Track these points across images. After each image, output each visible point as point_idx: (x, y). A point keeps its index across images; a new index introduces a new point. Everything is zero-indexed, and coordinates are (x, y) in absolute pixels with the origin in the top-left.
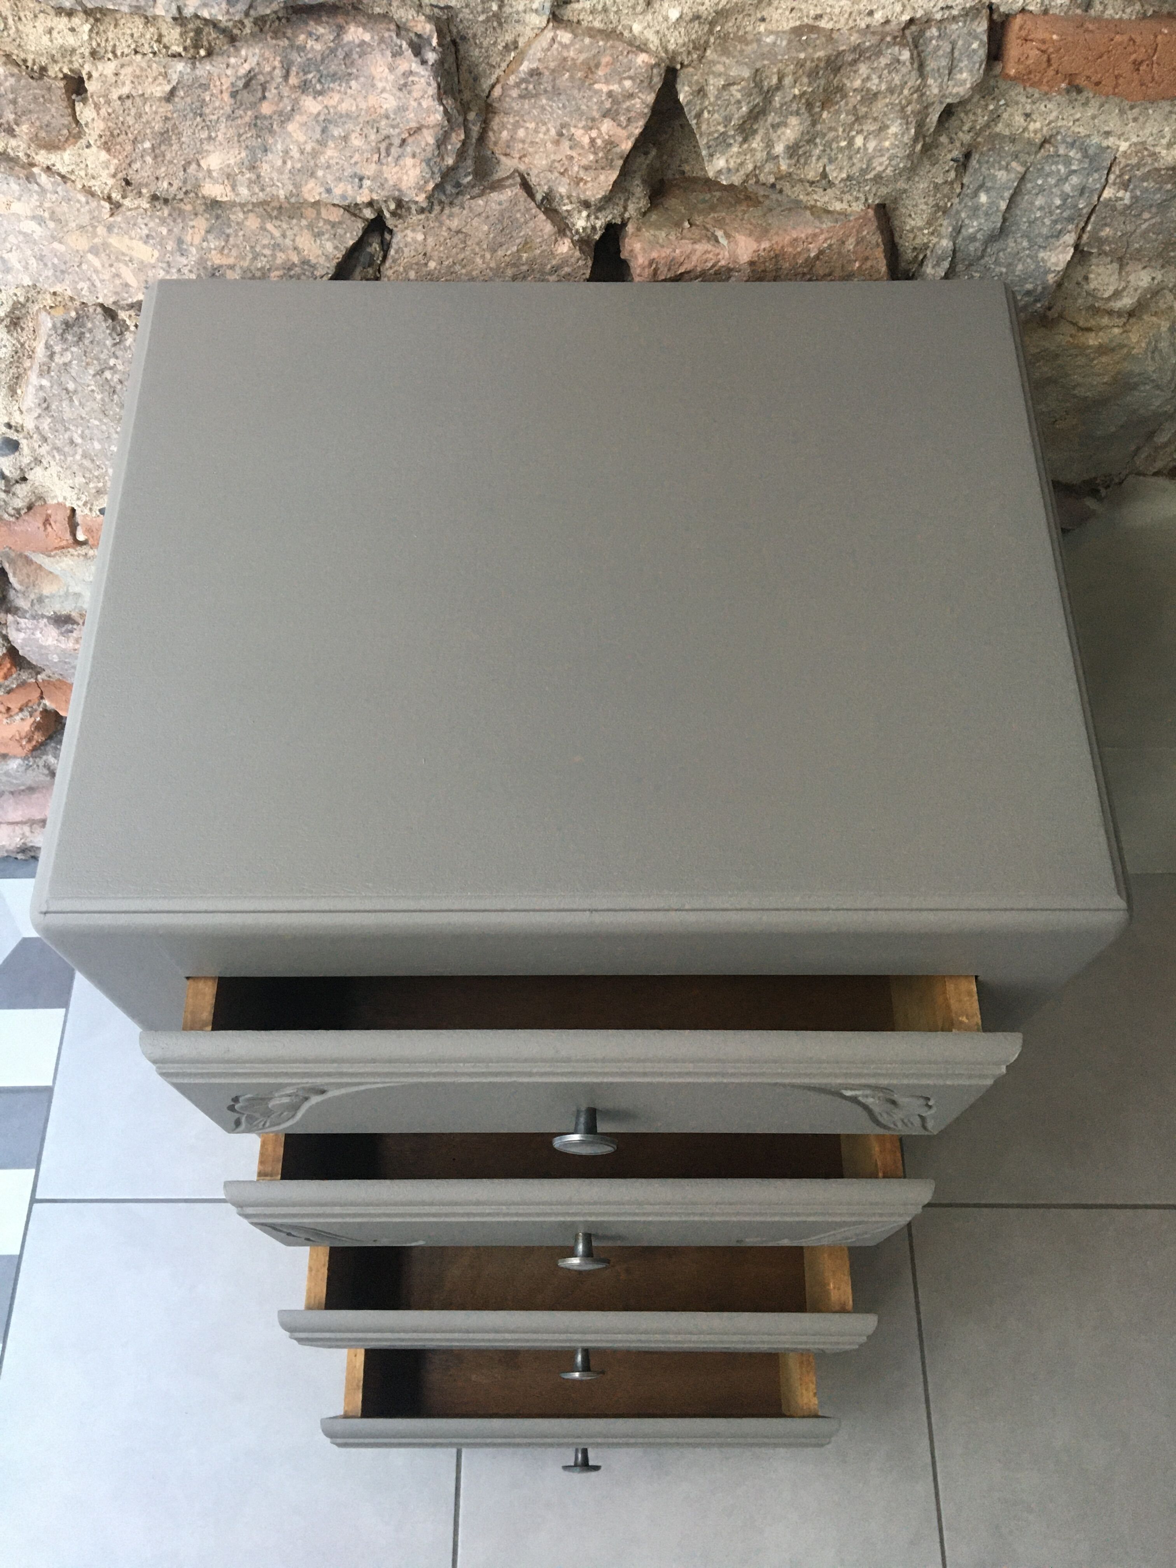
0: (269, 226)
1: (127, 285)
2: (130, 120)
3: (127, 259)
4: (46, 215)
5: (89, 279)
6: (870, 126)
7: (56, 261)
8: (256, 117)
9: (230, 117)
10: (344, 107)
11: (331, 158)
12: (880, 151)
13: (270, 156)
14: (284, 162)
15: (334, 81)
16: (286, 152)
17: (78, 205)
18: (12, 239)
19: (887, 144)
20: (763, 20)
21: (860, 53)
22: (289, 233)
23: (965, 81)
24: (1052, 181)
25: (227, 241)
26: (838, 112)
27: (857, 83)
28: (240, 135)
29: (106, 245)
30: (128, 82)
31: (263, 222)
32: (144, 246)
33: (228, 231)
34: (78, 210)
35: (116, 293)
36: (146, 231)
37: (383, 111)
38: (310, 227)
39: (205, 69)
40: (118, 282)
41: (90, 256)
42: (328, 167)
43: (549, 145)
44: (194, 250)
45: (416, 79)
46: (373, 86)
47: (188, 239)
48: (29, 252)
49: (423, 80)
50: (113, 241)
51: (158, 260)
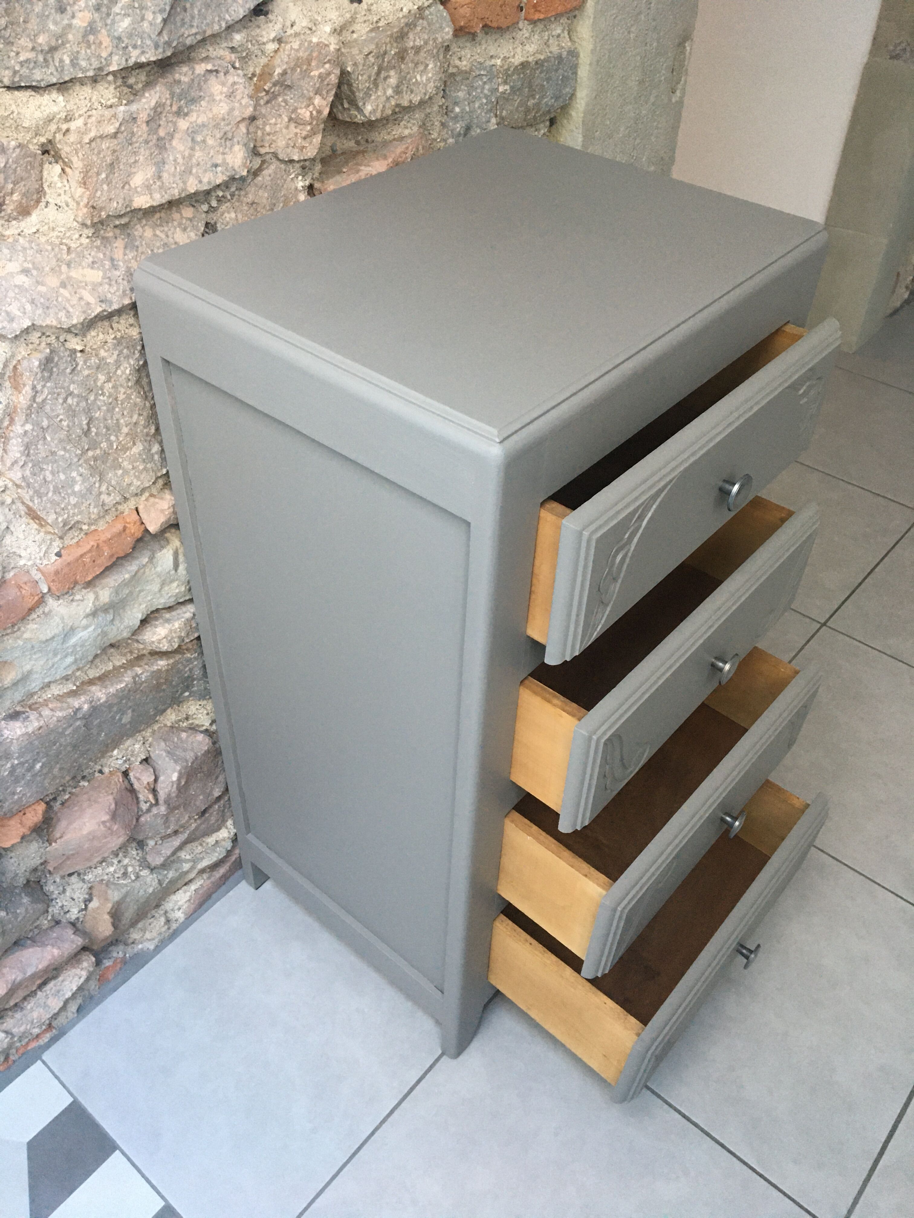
0: (158, 232)
1: (88, 304)
2: (95, 158)
3: (84, 284)
4: (30, 266)
5: (64, 308)
6: (421, 68)
7: (42, 300)
8: (158, 140)
9: (147, 142)
10: (199, 121)
11: (199, 157)
12: (428, 80)
13: (167, 166)
14: (176, 168)
15: (192, 104)
16: (175, 160)
17: (47, 253)
18: (11, 294)
19: (430, 75)
20: (353, 32)
21: (411, 25)
22: (170, 233)
23: (449, 32)
24: (479, 91)
25: (137, 251)
26: (407, 63)
27: (411, 44)
28: (151, 154)
29: (69, 278)
30: (93, 128)
31: (154, 231)
32: (92, 271)
33: (136, 244)
34: (48, 257)
35: (84, 312)
36: (91, 259)
37: (221, 116)
38: (180, 224)
39: (134, 107)
40: (83, 303)
41: (62, 290)
42: (198, 164)
43: (284, 131)
44: (121, 264)
45: (237, 87)
46: (214, 100)
47: (116, 256)
48: (24, 300)
49: (241, 86)
50: (73, 274)
51: (103, 278)
